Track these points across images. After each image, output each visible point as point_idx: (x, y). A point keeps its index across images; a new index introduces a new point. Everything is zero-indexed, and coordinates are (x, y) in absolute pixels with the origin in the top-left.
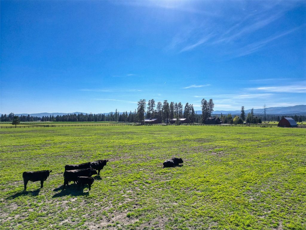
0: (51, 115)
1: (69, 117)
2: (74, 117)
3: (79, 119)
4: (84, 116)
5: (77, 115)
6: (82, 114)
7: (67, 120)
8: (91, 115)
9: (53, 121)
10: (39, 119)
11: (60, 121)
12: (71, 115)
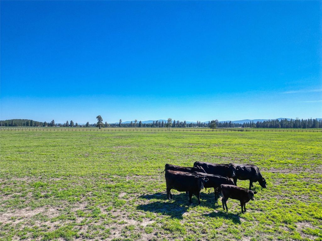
0: (251, 122)
1: (270, 123)
2: (276, 123)
3: (282, 125)
4: (288, 122)
5: (280, 121)
6: (286, 119)
7: (268, 126)
8: (297, 121)
9: (253, 127)
10: (240, 125)
11: (261, 127)
12: (273, 121)
